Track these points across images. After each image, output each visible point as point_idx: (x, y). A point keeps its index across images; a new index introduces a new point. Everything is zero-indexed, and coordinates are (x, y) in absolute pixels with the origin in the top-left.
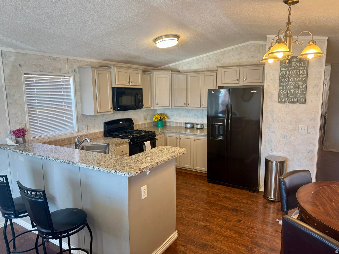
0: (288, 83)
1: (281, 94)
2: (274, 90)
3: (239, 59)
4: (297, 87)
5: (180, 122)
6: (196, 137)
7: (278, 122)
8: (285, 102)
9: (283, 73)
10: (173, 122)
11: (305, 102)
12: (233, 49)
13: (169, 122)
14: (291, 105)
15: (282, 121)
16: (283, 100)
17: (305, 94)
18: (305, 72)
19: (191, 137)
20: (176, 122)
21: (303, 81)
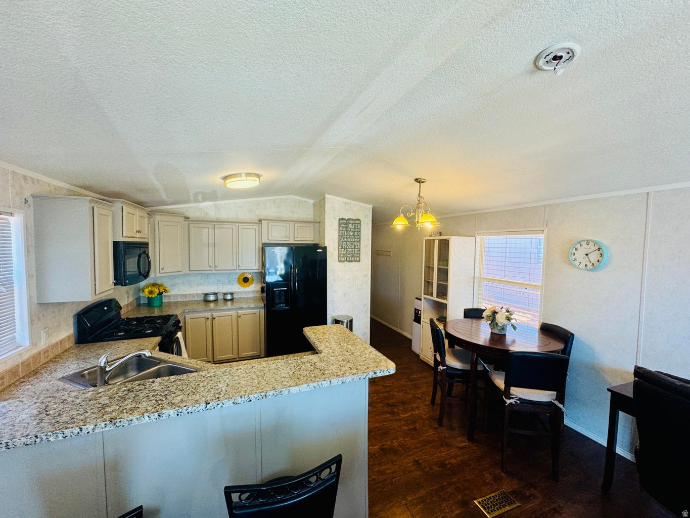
0: (346, 243)
1: (341, 253)
2: (334, 249)
3: (278, 212)
4: (353, 246)
5: (190, 294)
6: (241, 312)
7: (339, 281)
8: (344, 261)
9: (342, 233)
10: (174, 296)
11: (359, 261)
12: (270, 200)
13: (169, 296)
14: (349, 263)
15: (342, 280)
16: (342, 259)
17: (359, 254)
18: (359, 233)
19: (233, 313)
20: (184, 295)
21: (357, 242)
